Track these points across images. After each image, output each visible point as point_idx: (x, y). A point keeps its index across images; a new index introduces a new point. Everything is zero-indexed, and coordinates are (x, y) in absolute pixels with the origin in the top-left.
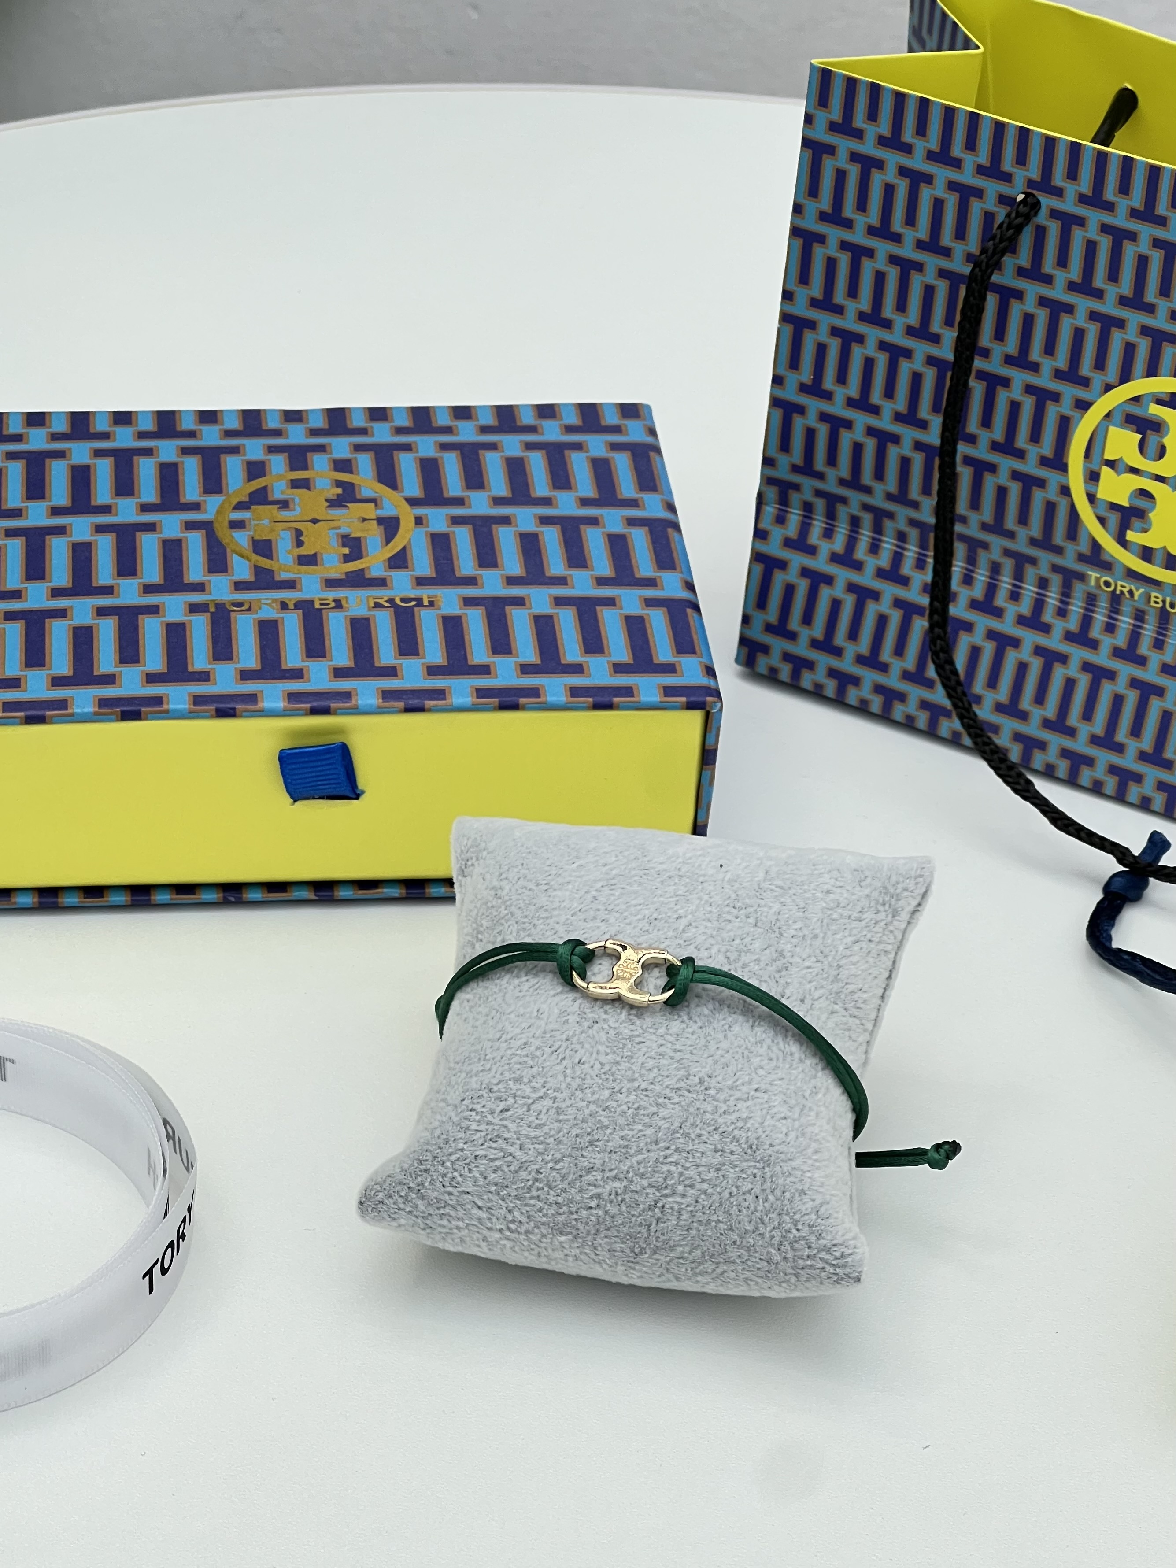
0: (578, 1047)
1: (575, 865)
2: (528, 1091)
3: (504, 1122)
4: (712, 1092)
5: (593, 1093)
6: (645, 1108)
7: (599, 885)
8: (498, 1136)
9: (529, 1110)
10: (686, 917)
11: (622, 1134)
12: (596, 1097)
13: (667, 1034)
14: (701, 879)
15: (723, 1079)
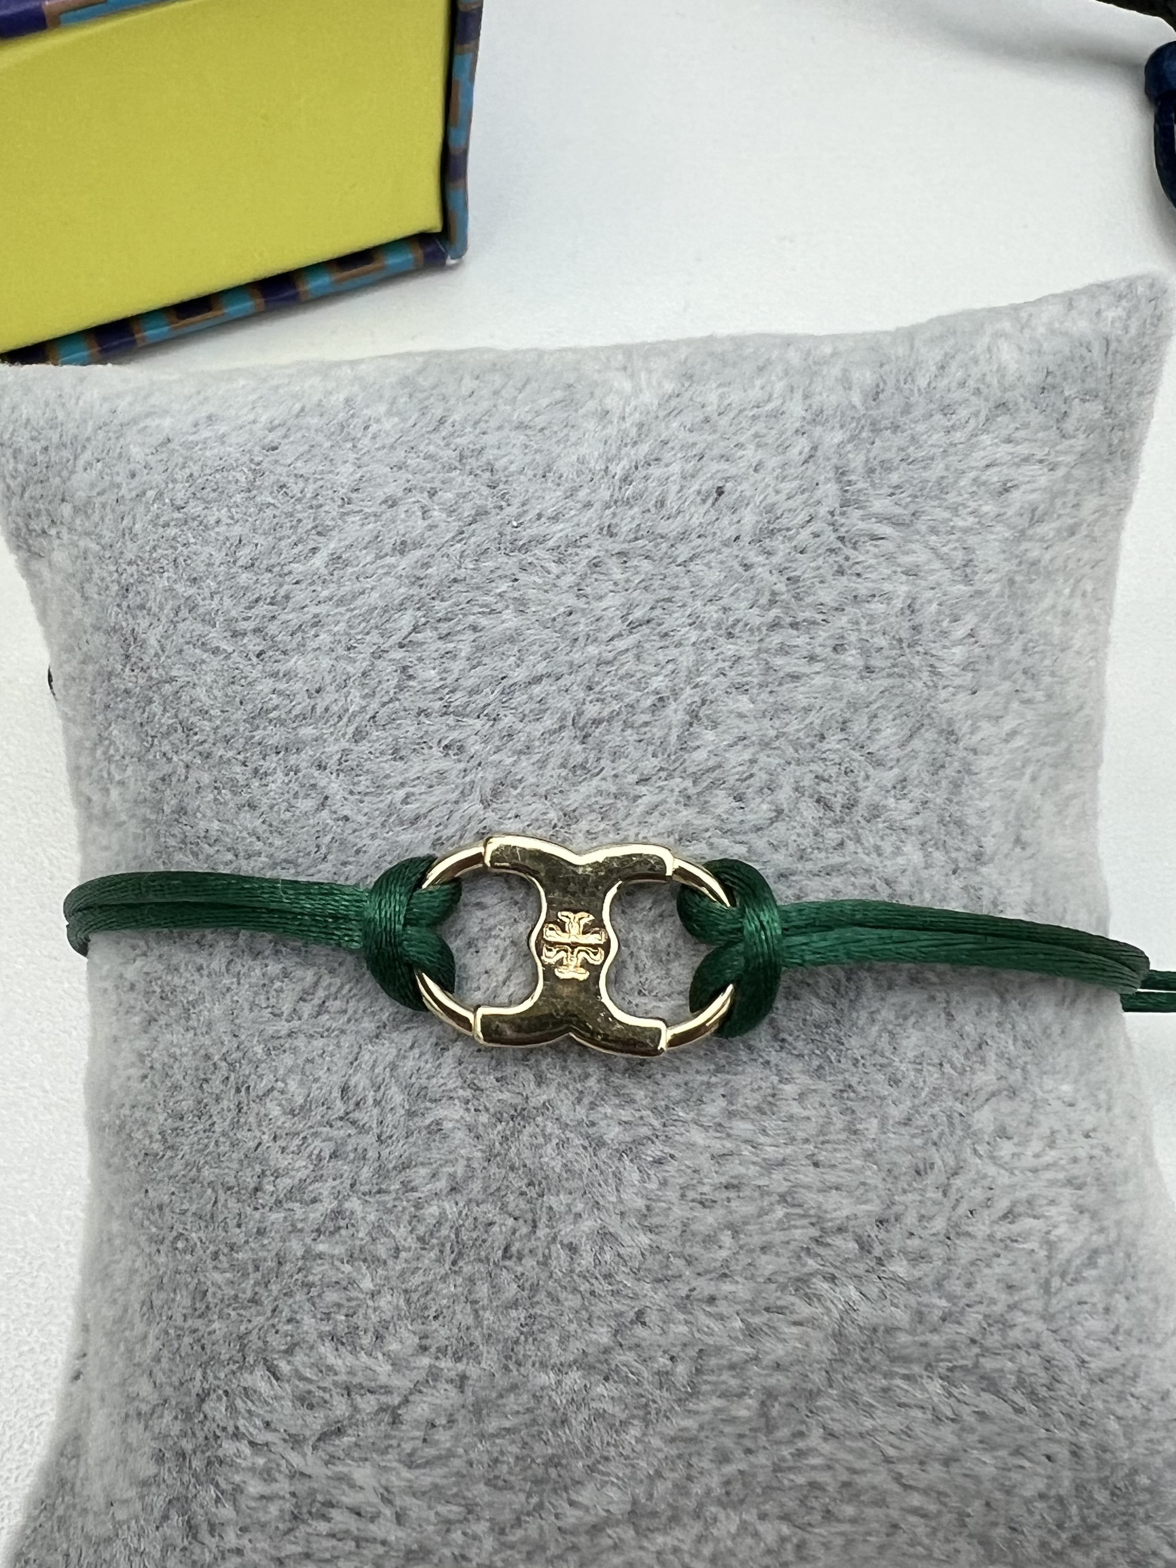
0: (489, 1210)
1: (319, 561)
2: (383, 1369)
3: (340, 1468)
4: (899, 1268)
5: (564, 1340)
6: (719, 1350)
7: (406, 620)
8: (330, 1505)
9: (396, 1421)
10: (675, 694)
11: (669, 1428)
12: (576, 1346)
13: (731, 1115)
14: (683, 552)
15: (922, 1218)
